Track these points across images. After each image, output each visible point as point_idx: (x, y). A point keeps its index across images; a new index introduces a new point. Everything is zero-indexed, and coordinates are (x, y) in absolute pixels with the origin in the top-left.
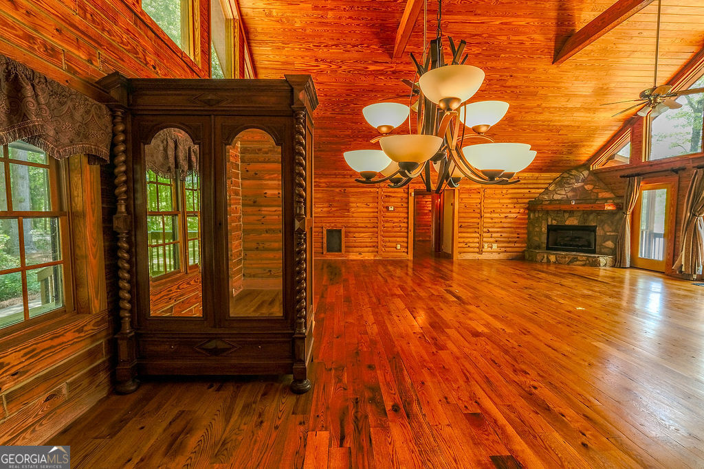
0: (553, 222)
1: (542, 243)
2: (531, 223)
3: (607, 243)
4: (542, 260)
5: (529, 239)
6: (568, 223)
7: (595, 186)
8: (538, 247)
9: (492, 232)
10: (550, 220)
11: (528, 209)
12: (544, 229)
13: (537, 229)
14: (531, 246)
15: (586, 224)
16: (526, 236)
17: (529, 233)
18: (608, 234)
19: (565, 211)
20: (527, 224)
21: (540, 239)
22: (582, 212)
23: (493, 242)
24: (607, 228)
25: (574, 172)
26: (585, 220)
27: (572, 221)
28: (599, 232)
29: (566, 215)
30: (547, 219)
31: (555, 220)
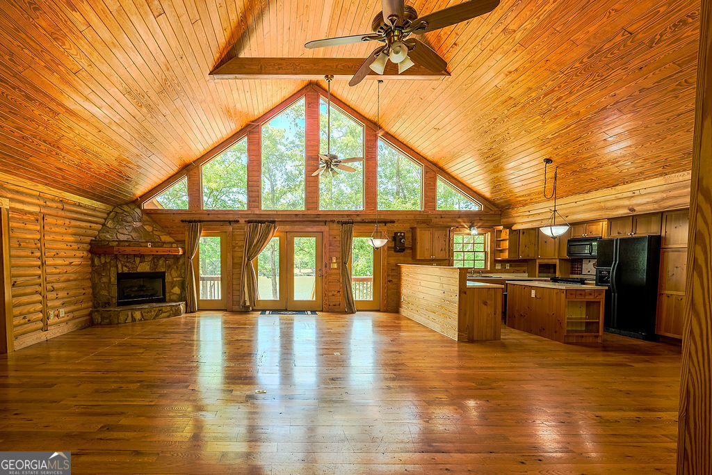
0: (125, 268)
1: (112, 297)
2: (96, 272)
3: (174, 289)
4: (126, 319)
5: (94, 295)
6: (139, 270)
7: (153, 227)
8: (108, 304)
9: (57, 290)
10: (120, 266)
11: (90, 251)
12: (114, 280)
13: (104, 280)
14: (98, 304)
15: (157, 271)
16: (91, 291)
17: (94, 287)
18: (175, 279)
19: (135, 255)
20: (91, 273)
21: (109, 293)
22: (152, 257)
23: (60, 307)
24: (174, 273)
25: (126, 208)
26: (156, 266)
27: (144, 267)
28: (168, 279)
29: (138, 260)
30: (117, 265)
31: (126, 266)
